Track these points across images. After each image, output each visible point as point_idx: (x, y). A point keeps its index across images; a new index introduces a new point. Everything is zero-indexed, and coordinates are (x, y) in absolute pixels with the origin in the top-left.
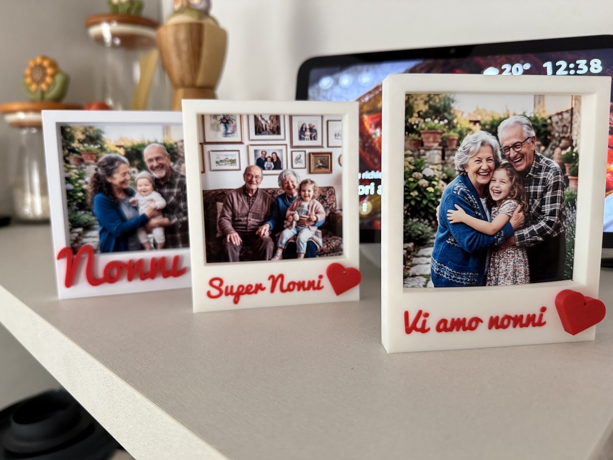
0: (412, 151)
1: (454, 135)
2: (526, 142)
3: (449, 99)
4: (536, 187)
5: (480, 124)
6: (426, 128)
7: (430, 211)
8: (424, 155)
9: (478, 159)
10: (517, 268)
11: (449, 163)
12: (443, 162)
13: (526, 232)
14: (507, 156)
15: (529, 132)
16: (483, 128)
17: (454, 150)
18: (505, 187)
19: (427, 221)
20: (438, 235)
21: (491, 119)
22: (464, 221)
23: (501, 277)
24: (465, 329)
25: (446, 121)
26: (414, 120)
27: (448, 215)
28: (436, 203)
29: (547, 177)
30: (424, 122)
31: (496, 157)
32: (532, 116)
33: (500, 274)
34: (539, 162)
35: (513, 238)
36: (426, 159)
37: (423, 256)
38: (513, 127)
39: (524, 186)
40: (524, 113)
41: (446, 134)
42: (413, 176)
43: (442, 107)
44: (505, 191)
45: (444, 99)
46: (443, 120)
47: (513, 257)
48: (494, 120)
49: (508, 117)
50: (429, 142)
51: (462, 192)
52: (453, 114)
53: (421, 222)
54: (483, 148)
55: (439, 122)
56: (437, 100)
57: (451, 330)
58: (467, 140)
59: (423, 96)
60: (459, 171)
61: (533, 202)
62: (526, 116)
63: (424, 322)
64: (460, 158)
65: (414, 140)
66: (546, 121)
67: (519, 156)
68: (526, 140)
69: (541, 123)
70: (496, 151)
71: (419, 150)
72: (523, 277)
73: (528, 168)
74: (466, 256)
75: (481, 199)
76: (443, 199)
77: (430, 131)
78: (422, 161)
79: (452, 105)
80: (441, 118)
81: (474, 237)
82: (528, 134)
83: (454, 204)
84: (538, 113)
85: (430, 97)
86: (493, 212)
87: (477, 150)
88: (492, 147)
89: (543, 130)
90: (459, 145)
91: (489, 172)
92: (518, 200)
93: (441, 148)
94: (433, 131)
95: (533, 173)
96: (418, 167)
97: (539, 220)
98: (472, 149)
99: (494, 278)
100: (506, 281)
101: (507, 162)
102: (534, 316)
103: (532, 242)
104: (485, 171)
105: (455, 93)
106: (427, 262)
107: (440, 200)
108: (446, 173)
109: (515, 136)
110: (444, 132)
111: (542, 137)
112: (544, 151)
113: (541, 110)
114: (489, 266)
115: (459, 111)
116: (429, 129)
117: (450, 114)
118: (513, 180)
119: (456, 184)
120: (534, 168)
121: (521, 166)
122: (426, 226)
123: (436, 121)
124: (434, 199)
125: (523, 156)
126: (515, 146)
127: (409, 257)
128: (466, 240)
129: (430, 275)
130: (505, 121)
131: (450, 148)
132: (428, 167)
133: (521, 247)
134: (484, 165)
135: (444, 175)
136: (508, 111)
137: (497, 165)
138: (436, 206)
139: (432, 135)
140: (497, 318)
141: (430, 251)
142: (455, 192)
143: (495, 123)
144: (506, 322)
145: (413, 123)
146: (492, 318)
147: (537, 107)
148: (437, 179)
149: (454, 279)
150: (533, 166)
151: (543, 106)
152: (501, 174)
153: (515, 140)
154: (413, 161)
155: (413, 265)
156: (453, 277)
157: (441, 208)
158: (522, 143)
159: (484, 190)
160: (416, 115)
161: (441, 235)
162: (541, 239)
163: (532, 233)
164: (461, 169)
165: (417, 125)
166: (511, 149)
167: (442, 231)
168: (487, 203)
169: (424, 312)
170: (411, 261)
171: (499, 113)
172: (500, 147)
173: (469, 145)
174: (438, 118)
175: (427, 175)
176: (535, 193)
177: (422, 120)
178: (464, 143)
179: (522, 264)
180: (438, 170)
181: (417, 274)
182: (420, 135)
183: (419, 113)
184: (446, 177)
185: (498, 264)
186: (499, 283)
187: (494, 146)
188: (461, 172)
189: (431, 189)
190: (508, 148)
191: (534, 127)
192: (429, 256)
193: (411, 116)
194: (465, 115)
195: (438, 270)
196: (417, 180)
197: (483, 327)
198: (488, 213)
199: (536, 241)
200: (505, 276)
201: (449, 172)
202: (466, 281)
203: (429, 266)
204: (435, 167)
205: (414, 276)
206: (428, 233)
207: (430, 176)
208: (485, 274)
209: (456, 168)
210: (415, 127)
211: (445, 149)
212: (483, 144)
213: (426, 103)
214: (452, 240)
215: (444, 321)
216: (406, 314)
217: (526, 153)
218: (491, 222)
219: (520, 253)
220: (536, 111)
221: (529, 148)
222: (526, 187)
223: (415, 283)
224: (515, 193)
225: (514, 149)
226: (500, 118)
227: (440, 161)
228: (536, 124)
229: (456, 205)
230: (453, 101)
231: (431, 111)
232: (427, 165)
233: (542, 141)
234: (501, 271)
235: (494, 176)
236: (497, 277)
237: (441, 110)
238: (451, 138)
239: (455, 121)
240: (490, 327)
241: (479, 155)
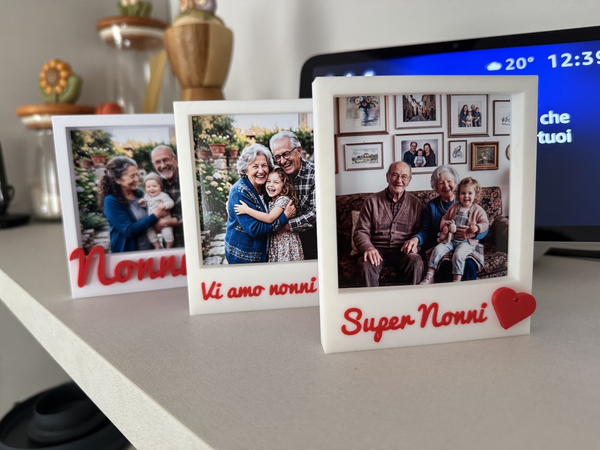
0: (203, 160)
1: (235, 147)
2: (293, 152)
3: (229, 119)
4: (304, 186)
5: (255, 138)
6: (213, 142)
7: (221, 205)
8: (213, 162)
9: (255, 165)
10: (292, 248)
11: (233, 169)
12: (228, 168)
13: (298, 220)
14: (278, 163)
15: (296, 143)
16: (258, 141)
17: (236, 159)
18: (278, 187)
19: (219, 213)
20: (228, 224)
21: (263, 134)
22: (247, 213)
23: (280, 255)
24: (251, 295)
25: (228, 136)
26: (203, 136)
27: (235, 208)
28: (225, 199)
29: (313, 178)
30: (211, 137)
31: (269, 163)
32: (297, 130)
33: (279, 253)
34: (305, 166)
35: (287, 225)
36: (215, 166)
37: (218, 240)
38: (282, 140)
39: (294, 185)
40: (291, 128)
41: (228, 147)
42: (206, 178)
43: (224, 125)
44: (278, 190)
45: (225, 119)
46: (225, 136)
47: (288, 240)
48: (266, 135)
49: (278, 132)
50: (216, 153)
51: (244, 191)
52: (233, 131)
53: (214, 214)
54: (258, 157)
55: (223, 138)
56: (220, 121)
57: (239, 296)
58: (245, 151)
59: (209, 117)
60: (241, 174)
61: (302, 197)
62: (292, 131)
63: (218, 291)
64: (240, 164)
65: (204, 151)
66: (309, 134)
67: (288, 162)
68: (294, 149)
69: (305, 136)
70: (269, 159)
71: (209, 159)
72: (299, 255)
73: (296, 171)
74: (251, 239)
75: (260, 196)
76: (230, 196)
77: (216, 144)
78: (212, 167)
79: (232, 124)
80: (224, 134)
81: (256, 225)
82: (295, 145)
83: (239, 200)
84: (302, 128)
85: (214, 118)
86: (270, 206)
87: (254, 159)
88: (265, 156)
89: (307, 141)
90: (239, 155)
91: (265, 175)
92: (289, 195)
93: (225, 157)
94: (218, 144)
95: (301, 175)
96: (209, 172)
97: (308, 211)
98: (249, 158)
99: (274, 256)
100: (284, 258)
101: (279, 167)
102: (307, 284)
103: (303, 228)
104: (261, 174)
105: (234, 115)
106: (221, 246)
107: (228, 197)
108: (231, 176)
109: (284, 147)
110: (227, 145)
111: (307, 147)
112: (309, 158)
113: (305, 126)
114: (269, 247)
115: (238, 129)
116: (215, 142)
117: (231, 131)
118: (285, 181)
119: (239, 185)
120: (302, 171)
121: (291, 170)
122: (219, 217)
123: (220, 137)
124: (223, 196)
125: (291, 162)
126: (284, 154)
127: (208, 241)
128: (250, 227)
129: (224, 255)
130: (275, 135)
131: (232, 157)
132: (217, 172)
133: (296, 232)
134: (260, 170)
135: (230, 178)
136: (277, 127)
137: (271, 170)
138: (225, 202)
139: (218, 147)
140: (276, 286)
141: (223, 236)
142: (239, 191)
143: (267, 138)
144: (284, 289)
145: (202, 138)
146: (272, 286)
147: (301, 123)
148: (224, 181)
149: (243, 257)
150: (301, 169)
151: (306, 123)
152: (274, 176)
153: (284, 150)
154: (205, 167)
155: (211, 247)
156: (242, 256)
157: (230, 203)
158: (290, 152)
159: (262, 188)
160: (204, 132)
161: (231, 224)
162: (311, 226)
163: (303, 221)
164: (242, 173)
165: (206, 140)
166: (282, 157)
167: (231, 221)
168: (264, 199)
169: (217, 283)
170: (210, 244)
171: (270, 129)
172: (273, 155)
173: (247, 155)
174: (222, 134)
175: (217, 178)
176: (304, 191)
177: (209, 136)
178: (243, 153)
179: (297, 245)
180: (224, 174)
181: (215, 254)
182: (208, 147)
183: (206, 130)
184: (231, 180)
185: (277, 245)
186: (279, 260)
187: (267, 155)
188: (242, 175)
189: (220, 189)
190: (279, 156)
191: (299, 140)
192: (222, 240)
193: (201, 133)
194: (243, 132)
195: (230, 250)
196: (209, 181)
197: (265, 293)
198: (266, 207)
199: (307, 227)
200: (283, 254)
201: (233, 176)
202: (252, 259)
203: (223, 248)
204: (222, 172)
205: (212, 256)
206: (221, 222)
207: (219, 179)
208: (267, 253)
209: (239, 172)
210: (204, 141)
211: (229, 158)
212: (258, 154)
213: (211, 122)
214: (240, 228)
215: (234, 289)
216: (203, 285)
217: (294, 160)
218: (269, 213)
219: (294, 237)
220: (300, 127)
221: (296, 156)
222: (295, 186)
223: (213, 262)
224: (286, 190)
225: (284, 157)
226: (271, 133)
227: (226, 167)
228: (301, 137)
229: (240, 201)
230: (232, 121)
231: (215, 129)
232: (216, 170)
233: (306, 150)
234: (279, 250)
235: (269, 178)
236: (276, 255)
237: (223, 128)
238: (233, 149)
239: (235, 136)
240: (271, 293)
241: (256, 163)
